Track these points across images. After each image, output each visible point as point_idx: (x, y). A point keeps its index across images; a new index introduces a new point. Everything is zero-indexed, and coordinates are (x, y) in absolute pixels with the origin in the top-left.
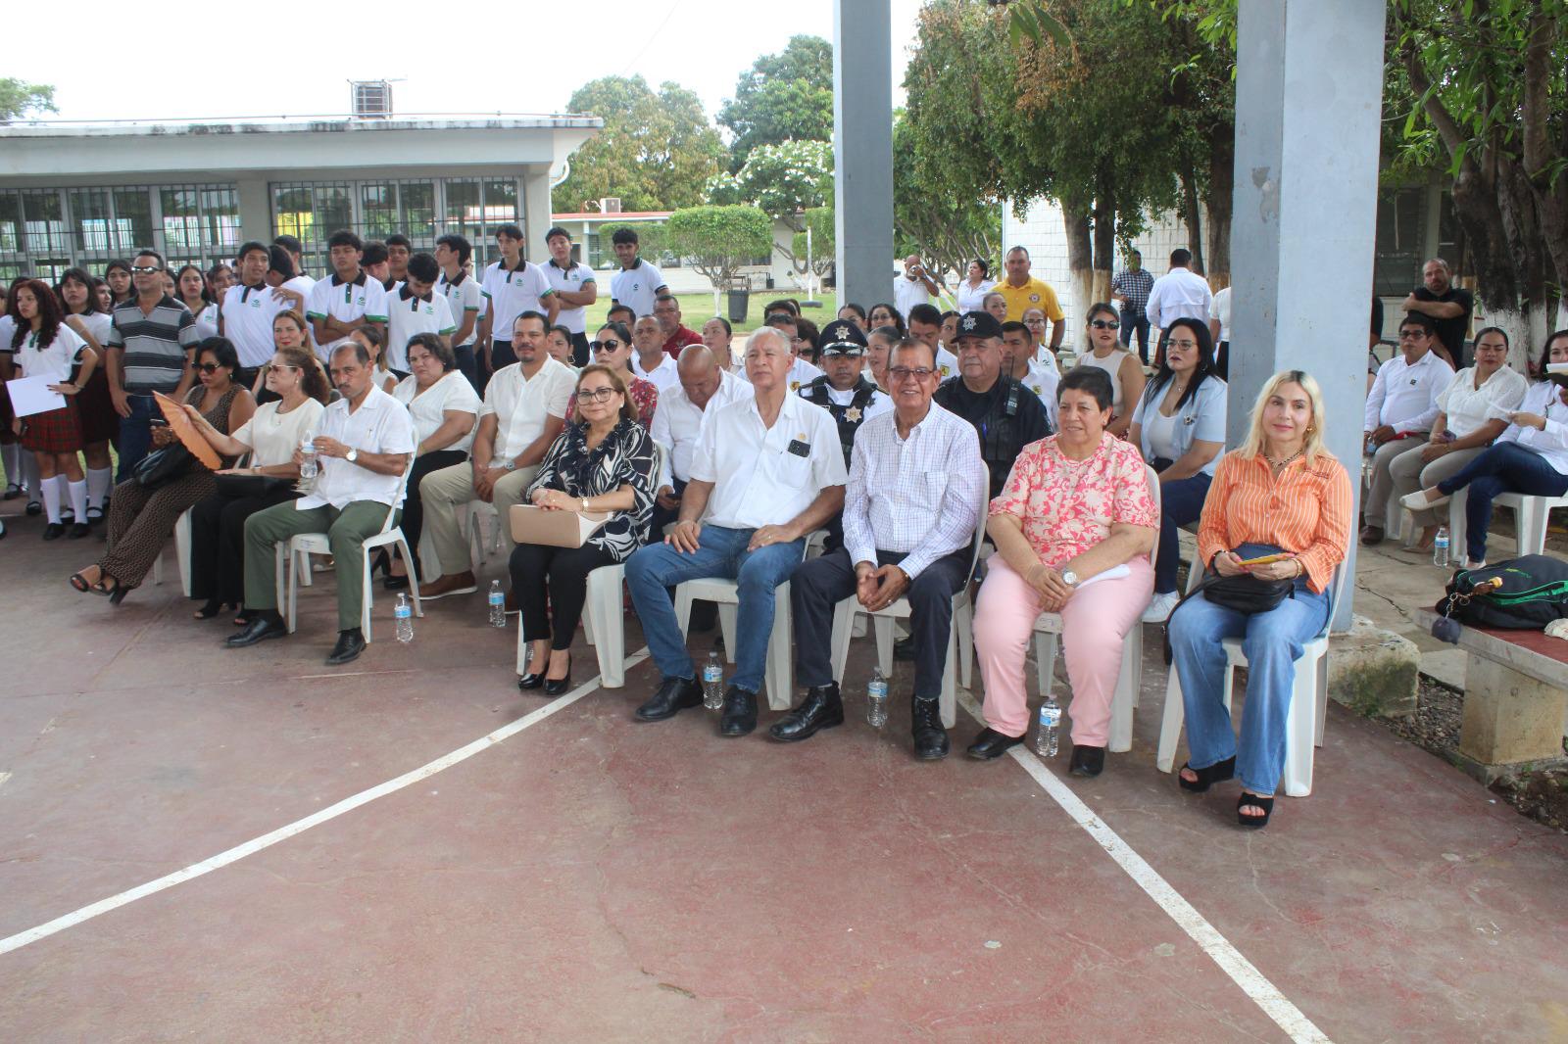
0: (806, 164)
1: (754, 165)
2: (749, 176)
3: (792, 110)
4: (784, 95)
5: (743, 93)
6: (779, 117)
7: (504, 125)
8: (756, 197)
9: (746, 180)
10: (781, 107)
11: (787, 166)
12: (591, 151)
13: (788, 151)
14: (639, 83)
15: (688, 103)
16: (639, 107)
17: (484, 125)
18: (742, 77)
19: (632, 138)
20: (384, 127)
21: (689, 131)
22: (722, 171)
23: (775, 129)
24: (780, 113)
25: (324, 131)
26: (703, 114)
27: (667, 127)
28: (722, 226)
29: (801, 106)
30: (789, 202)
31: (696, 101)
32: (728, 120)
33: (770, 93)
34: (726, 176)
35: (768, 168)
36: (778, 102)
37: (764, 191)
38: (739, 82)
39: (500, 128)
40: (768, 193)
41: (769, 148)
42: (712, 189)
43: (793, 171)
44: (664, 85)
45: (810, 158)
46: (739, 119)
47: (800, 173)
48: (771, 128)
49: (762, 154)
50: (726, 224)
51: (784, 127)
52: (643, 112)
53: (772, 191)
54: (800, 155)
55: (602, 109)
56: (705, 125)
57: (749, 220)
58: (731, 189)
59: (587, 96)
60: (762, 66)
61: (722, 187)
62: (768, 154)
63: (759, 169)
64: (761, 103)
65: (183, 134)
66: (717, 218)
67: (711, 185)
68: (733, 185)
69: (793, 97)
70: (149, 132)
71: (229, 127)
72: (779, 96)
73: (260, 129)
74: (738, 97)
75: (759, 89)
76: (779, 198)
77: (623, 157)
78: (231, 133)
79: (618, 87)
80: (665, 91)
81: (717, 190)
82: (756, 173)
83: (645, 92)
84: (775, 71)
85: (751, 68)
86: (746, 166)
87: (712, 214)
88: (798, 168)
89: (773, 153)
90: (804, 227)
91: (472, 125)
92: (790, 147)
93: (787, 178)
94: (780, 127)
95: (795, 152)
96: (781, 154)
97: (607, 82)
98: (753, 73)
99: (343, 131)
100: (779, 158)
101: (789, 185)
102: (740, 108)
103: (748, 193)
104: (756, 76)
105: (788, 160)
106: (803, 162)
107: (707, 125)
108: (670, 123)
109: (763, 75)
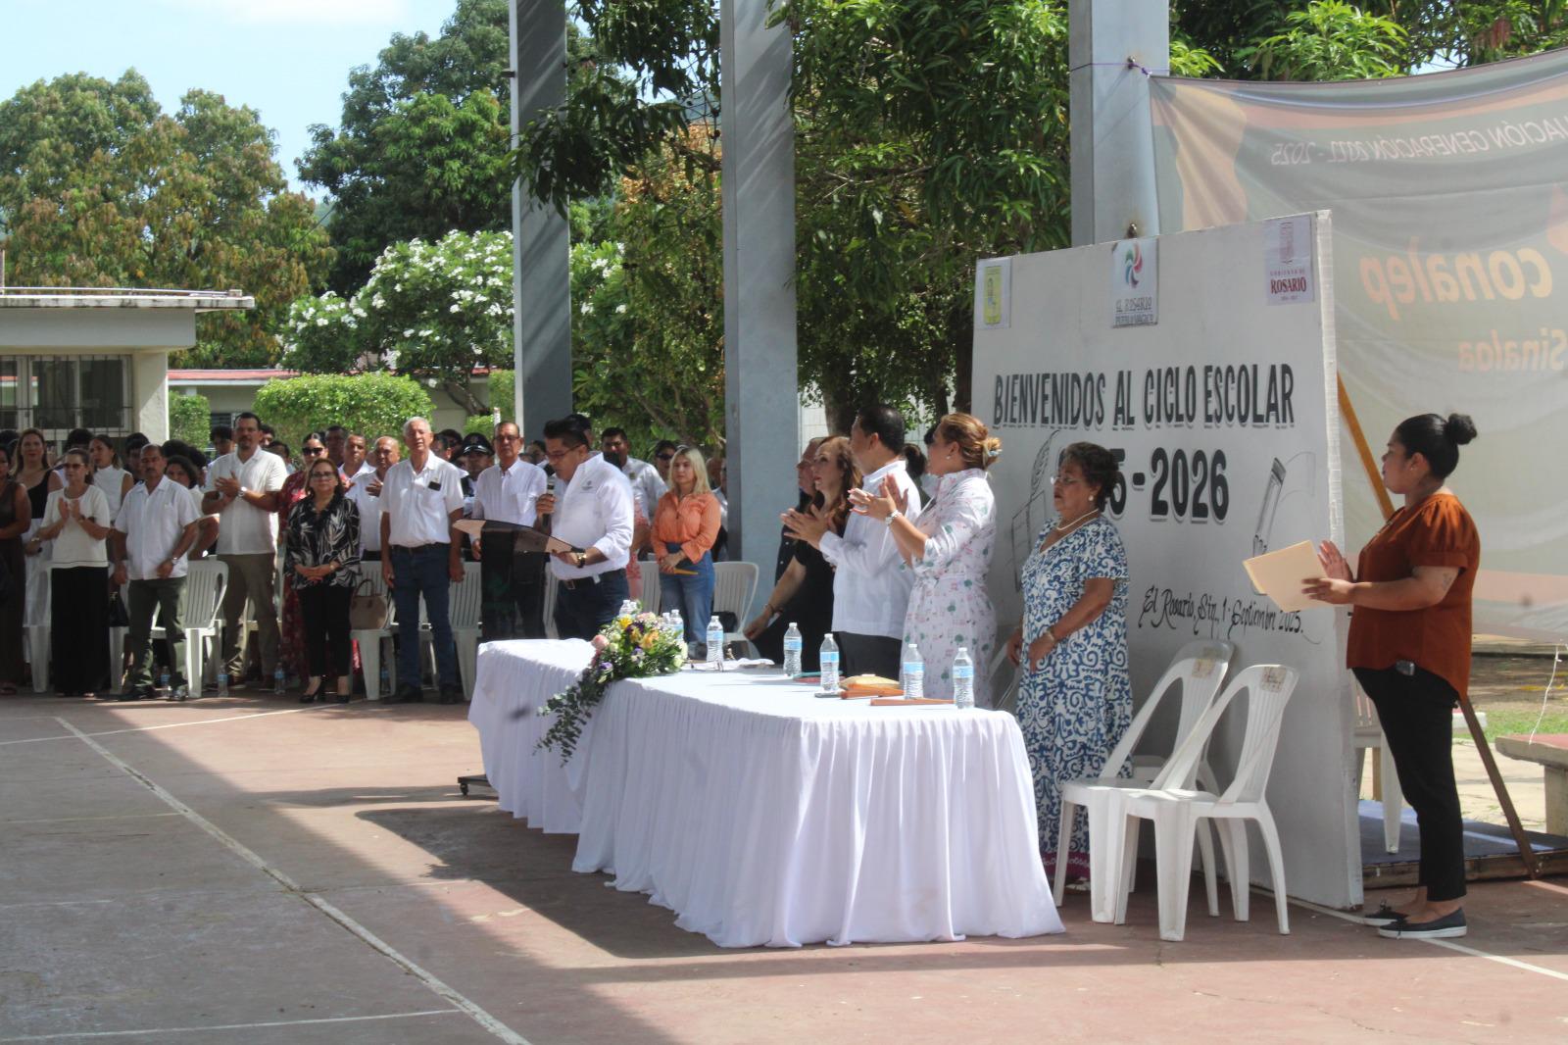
0: (491, 281)
1: (387, 281)
2: (378, 302)
3: (465, 156)
4: (447, 125)
5: (357, 112)
6: (436, 171)
8: (391, 345)
9: (371, 309)
10: (440, 150)
11: (454, 285)
12: (34, 238)
13: (456, 254)
14: (133, 91)
15: (242, 139)
16: (138, 148)
18: (356, 80)
19: (121, 209)
21: (242, 197)
22: (318, 293)
23: (428, 196)
24: (439, 162)
26: (274, 159)
27: (198, 190)
28: (351, 410)
29: (481, 149)
30: (458, 354)
31: (259, 133)
32: (321, 170)
33: (418, 120)
34: (330, 302)
35: (416, 288)
36: (434, 138)
37: (408, 333)
38: (350, 91)
39: (136, 307)
40: (415, 338)
41: (417, 248)
42: (301, 326)
43: (467, 295)
44: (191, 98)
45: (501, 269)
46: (350, 170)
47: (480, 298)
48: (419, 192)
49: (403, 259)
50: (356, 408)
51: (445, 192)
52: (141, 156)
53: (424, 333)
54: (480, 262)
55: (56, 148)
56: (277, 186)
57: (396, 400)
58: (343, 328)
59: (24, 118)
60: (402, 57)
61: (322, 322)
62: (416, 259)
63: (398, 288)
64: (396, 141)
66: (341, 396)
67: (300, 318)
68: (346, 319)
69: (466, 129)
72: (434, 127)
74: (347, 122)
75: (395, 107)
76: (439, 346)
77: (105, 252)
79: (93, 102)
80: (192, 111)
81: (313, 329)
82: (390, 296)
83: (149, 111)
84: (425, 73)
85: (375, 65)
86: (371, 283)
87: (332, 390)
88: (475, 288)
89: (425, 258)
90: (487, 404)
92: (460, 245)
93: (454, 309)
94: (437, 192)
95: (471, 256)
96: (442, 261)
97: (67, 86)
98: (379, 74)
100: (438, 267)
101: (459, 320)
102: (350, 148)
103: (374, 335)
104: (386, 81)
105: (458, 271)
106: (486, 276)
107: (285, 185)
108: (204, 181)
109: (401, 79)
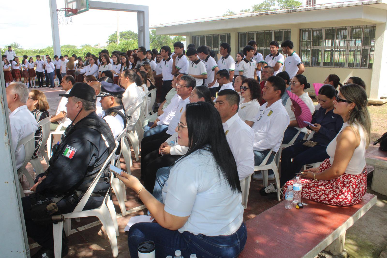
7: (344, 6)
17: (337, 6)
20: (307, 10)
25: (291, 12)
39: (343, 7)
65: (258, 16)
70: (251, 16)
71: (268, 13)
73: (275, 13)
78: (268, 14)
91: (333, 7)
99: (295, 12)
